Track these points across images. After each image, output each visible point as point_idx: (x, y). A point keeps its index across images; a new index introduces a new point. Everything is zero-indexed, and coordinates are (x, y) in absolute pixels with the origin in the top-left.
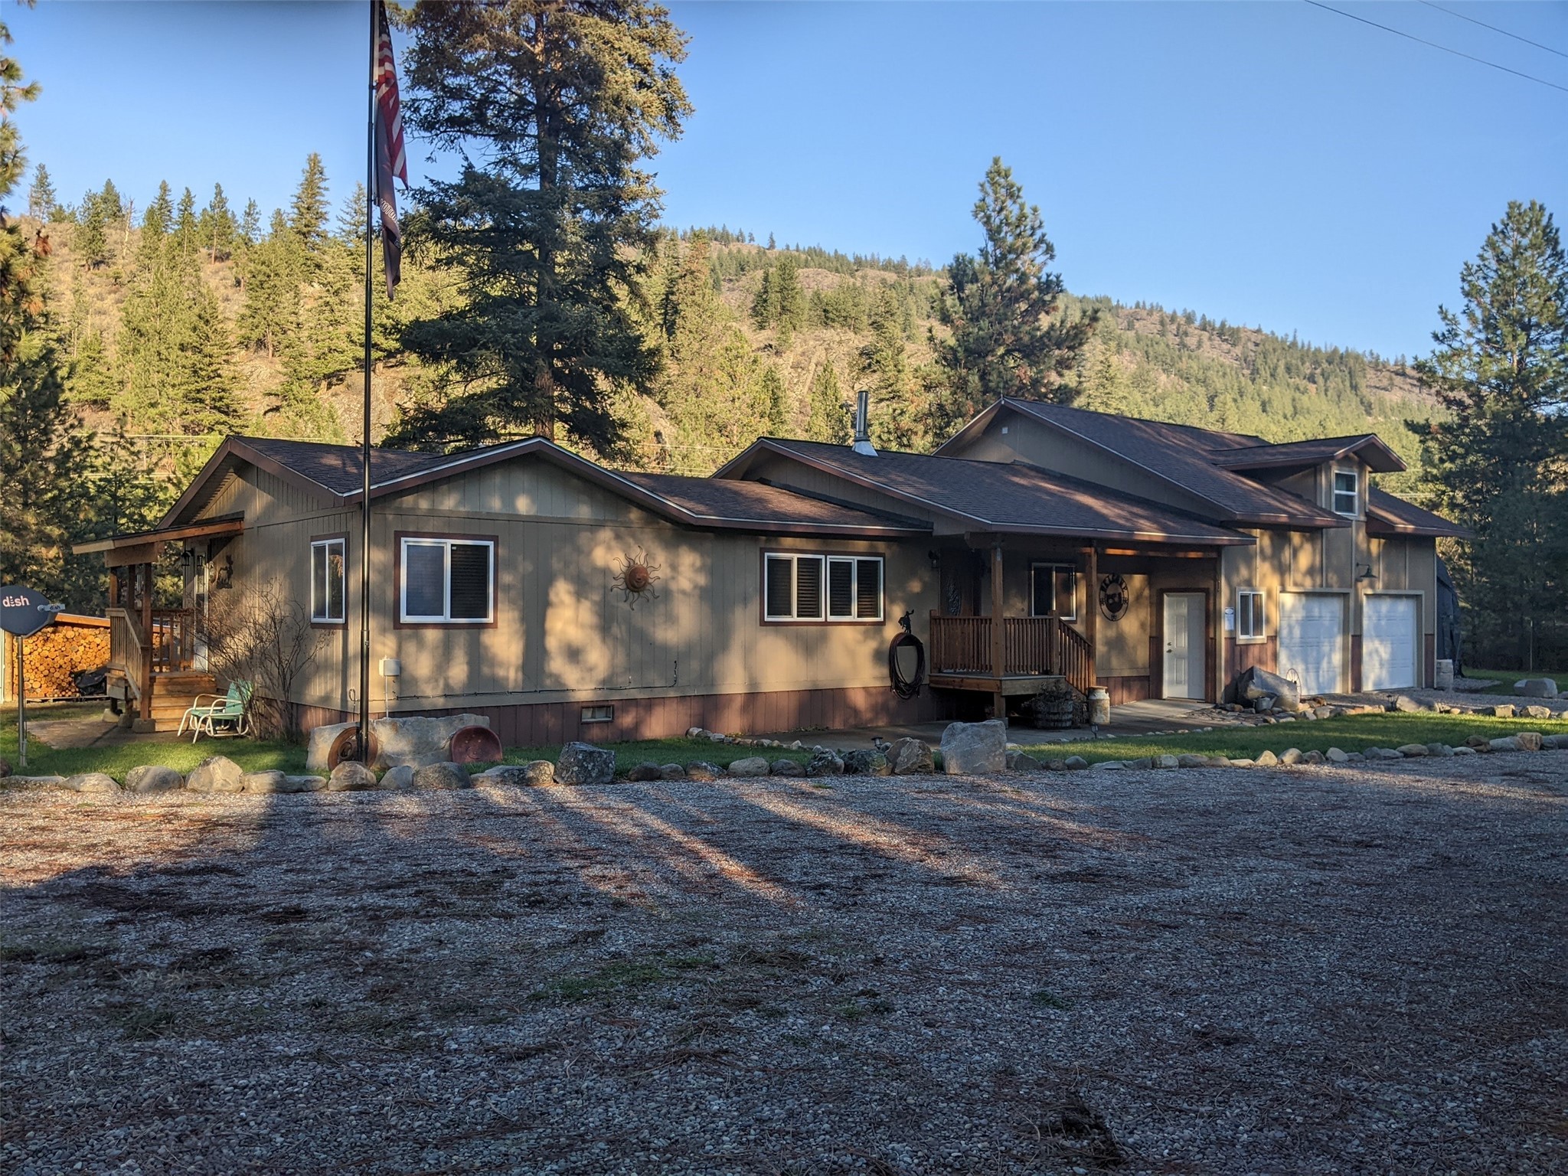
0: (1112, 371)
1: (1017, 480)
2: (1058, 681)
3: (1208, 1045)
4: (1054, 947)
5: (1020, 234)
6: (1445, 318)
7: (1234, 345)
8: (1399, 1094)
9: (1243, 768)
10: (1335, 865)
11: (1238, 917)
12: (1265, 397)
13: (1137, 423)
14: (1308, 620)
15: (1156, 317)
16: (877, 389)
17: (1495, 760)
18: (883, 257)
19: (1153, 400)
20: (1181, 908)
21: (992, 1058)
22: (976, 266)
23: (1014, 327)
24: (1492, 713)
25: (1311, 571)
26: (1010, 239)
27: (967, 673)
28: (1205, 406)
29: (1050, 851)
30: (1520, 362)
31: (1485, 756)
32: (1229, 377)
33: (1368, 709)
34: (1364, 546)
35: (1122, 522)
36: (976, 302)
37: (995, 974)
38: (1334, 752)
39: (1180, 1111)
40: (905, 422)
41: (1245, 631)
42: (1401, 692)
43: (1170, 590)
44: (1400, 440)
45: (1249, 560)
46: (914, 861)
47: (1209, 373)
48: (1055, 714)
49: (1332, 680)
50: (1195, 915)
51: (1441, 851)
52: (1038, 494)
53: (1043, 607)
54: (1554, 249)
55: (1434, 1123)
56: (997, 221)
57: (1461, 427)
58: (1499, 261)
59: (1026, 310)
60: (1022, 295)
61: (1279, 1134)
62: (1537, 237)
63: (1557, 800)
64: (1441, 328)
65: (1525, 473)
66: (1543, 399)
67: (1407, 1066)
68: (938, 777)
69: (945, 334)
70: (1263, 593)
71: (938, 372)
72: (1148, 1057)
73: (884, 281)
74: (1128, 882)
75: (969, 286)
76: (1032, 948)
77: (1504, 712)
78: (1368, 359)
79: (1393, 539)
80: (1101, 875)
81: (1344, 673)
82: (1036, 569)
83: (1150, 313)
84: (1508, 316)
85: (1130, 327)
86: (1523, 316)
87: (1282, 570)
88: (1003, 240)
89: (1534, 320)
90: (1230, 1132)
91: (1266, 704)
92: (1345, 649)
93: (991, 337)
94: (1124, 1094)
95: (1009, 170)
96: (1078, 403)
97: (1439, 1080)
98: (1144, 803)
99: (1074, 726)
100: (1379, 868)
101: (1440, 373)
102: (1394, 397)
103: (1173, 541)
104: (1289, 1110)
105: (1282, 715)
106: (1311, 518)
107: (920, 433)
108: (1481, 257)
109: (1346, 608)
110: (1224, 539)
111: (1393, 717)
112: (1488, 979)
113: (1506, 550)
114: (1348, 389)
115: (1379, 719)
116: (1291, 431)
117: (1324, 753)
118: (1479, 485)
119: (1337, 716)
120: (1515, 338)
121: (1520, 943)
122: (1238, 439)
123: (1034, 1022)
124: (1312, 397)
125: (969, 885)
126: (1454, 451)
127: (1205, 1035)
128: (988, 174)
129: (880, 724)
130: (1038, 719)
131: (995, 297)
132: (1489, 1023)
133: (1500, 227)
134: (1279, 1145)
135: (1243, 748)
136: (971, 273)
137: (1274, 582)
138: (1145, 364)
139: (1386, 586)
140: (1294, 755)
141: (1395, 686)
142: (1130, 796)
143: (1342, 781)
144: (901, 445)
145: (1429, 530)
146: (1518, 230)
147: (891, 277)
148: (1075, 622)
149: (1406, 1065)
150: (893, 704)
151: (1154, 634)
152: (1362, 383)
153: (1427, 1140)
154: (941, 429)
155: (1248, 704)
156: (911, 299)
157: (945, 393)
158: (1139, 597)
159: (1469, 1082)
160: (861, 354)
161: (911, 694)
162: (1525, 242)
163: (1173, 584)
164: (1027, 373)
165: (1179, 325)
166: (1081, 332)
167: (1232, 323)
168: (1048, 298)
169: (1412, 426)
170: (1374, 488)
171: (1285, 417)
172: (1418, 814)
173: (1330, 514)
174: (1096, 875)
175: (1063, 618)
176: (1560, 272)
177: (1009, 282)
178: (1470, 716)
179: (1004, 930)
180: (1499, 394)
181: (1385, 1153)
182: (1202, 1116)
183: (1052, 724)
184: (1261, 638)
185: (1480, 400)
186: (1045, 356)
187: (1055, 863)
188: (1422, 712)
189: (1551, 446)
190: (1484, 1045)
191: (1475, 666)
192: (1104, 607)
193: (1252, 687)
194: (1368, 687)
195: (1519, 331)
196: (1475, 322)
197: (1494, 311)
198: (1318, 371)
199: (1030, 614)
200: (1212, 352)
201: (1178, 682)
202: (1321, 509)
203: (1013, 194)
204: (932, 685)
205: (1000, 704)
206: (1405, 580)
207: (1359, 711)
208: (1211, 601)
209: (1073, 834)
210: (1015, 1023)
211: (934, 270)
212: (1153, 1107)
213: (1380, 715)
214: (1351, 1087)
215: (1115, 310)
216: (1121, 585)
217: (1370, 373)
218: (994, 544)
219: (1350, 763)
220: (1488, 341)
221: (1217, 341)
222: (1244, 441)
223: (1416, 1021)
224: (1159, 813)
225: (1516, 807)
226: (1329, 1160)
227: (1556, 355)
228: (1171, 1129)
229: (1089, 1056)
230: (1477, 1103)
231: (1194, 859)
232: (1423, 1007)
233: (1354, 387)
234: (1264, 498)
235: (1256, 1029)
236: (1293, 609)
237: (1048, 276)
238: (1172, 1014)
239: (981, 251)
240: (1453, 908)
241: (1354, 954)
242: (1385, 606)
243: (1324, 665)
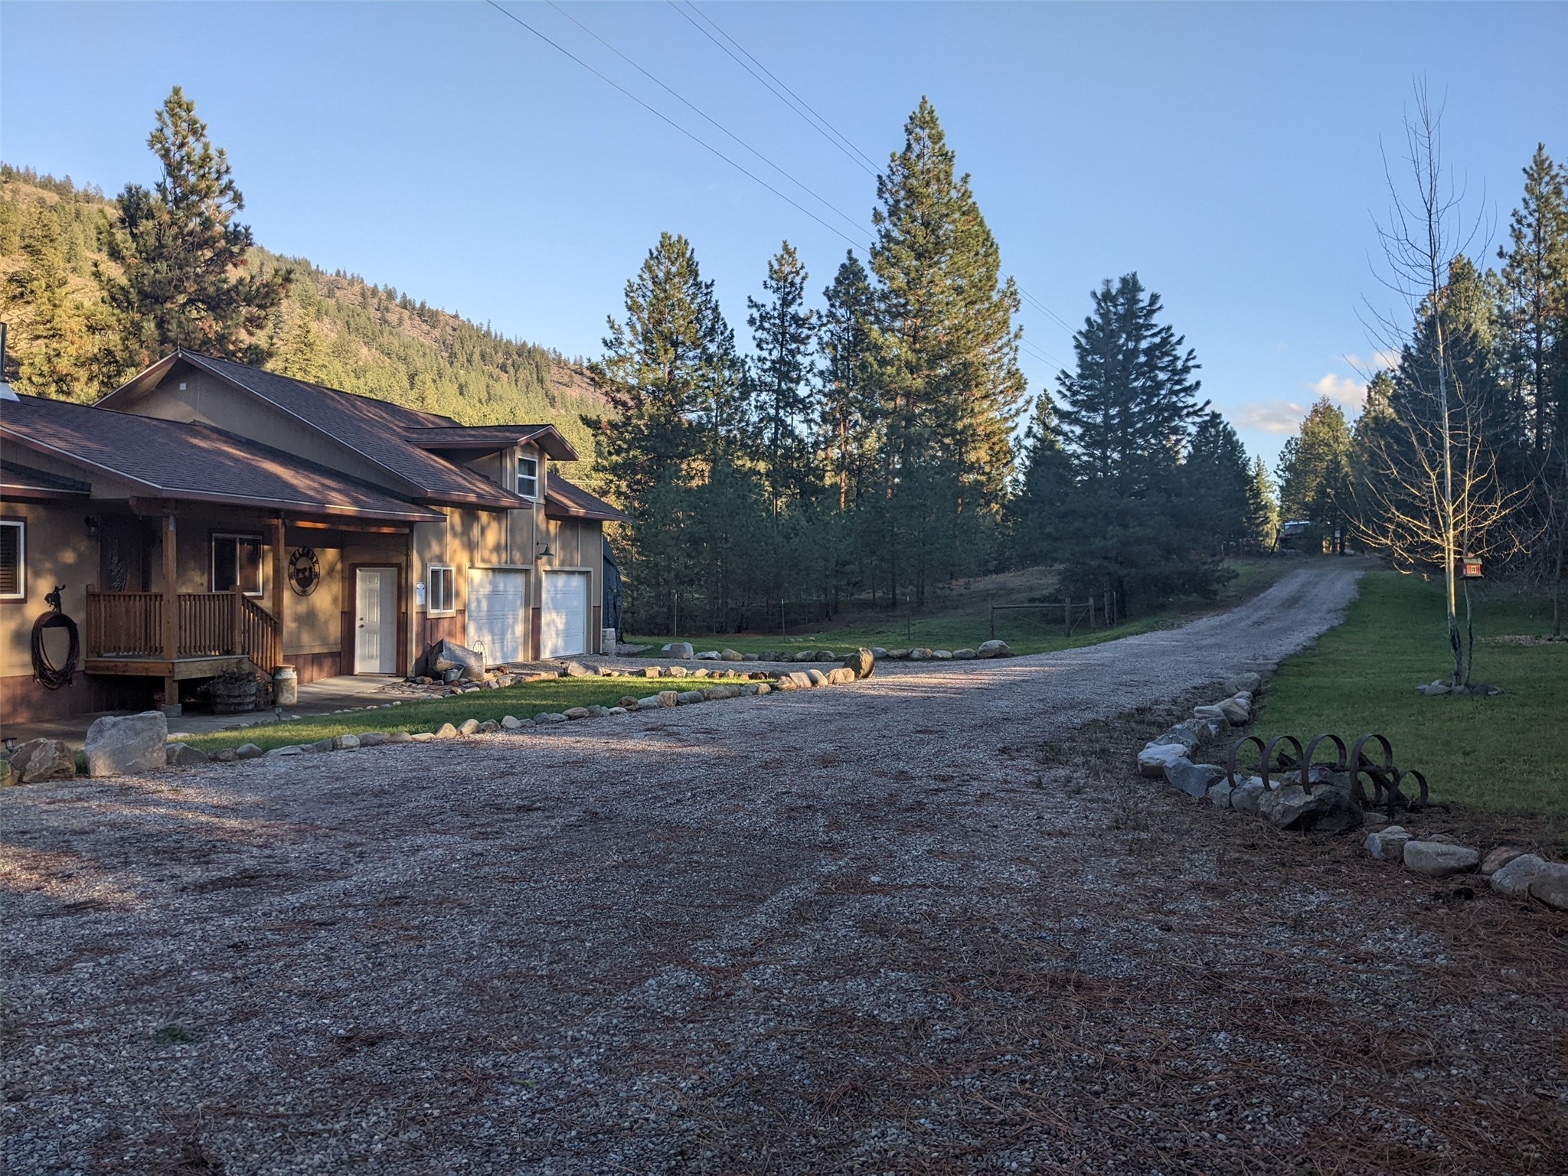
0: (310, 337)
1: (196, 441)
2: (240, 661)
3: (350, 1050)
4: (192, 970)
5: (203, 176)
6: (612, 327)
7: (433, 327)
8: (532, 1062)
9: (424, 742)
10: (497, 833)
11: (398, 902)
12: (462, 380)
13: (330, 393)
14: (494, 594)
15: (357, 288)
16: (31, 324)
17: (641, 717)
18: (41, 172)
19: (354, 371)
20: (341, 901)
21: (94, 1123)
22: (152, 202)
23: (197, 275)
24: (643, 674)
25: (497, 548)
26: (192, 179)
27: (133, 656)
28: (406, 384)
29: (202, 857)
30: (670, 373)
31: (634, 714)
32: (428, 358)
33: (544, 676)
34: (543, 526)
35: (312, 493)
36: (152, 241)
37: (113, 1016)
38: (509, 720)
39: (313, 1134)
40: (64, 365)
41: (436, 605)
42: (571, 658)
43: (362, 565)
44: (579, 433)
45: (440, 536)
46: (28, 890)
47: (410, 352)
48: (236, 697)
49: (515, 650)
50: (355, 906)
51: (591, 807)
52: (222, 459)
53: (225, 580)
54: (695, 279)
55: (560, 1084)
56: (178, 157)
57: (625, 425)
58: (654, 283)
59: (211, 259)
60: (206, 242)
61: (414, 1135)
62: (682, 267)
63: (685, 750)
64: (610, 336)
65: (673, 468)
66: (687, 407)
67: (543, 1030)
68: (79, 781)
69: (114, 271)
70: (453, 569)
71: (105, 313)
72: (284, 1079)
73: (42, 202)
74: (289, 880)
75: (144, 221)
76: (164, 976)
77: (652, 672)
78: (552, 356)
79: (569, 522)
80: (258, 877)
81: (525, 643)
82: (216, 540)
83: (351, 283)
84: (661, 333)
85: (330, 294)
86: (672, 333)
87: (471, 546)
88: (185, 178)
89: (681, 338)
90: (365, 1145)
91: (454, 675)
92: (526, 620)
93: (170, 283)
94: (252, 1128)
95: (192, 104)
96: (269, 366)
97: (569, 1039)
98: (318, 788)
99: (257, 709)
100: (536, 831)
101: (609, 375)
102: (574, 393)
103: (365, 516)
104: (427, 1105)
105: (468, 685)
106: (497, 498)
107: (83, 379)
108: (640, 277)
109: (527, 583)
110: (416, 515)
111: (564, 682)
112: (618, 928)
113: (658, 533)
114: (535, 382)
115: (553, 684)
116: (485, 416)
117: (500, 721)
118: (639, 477)
119: (518, 684)
120: (666, 351)
121: (647, 888)
122: (431, 418)
123: (155, 1065)
124: (504, 386)
125: (96, 910)
126: (619, 446)
127: (348, 1039)
128: (167, 103)
129: (19, 720)
130: (216, 704)
131: (175, 239)
132: (616, 970)
133: (655, 253)
134: (414, 1146)
135: (426, 722)
136: (146, 207)
137: (463, 558)
138: (346, 335)
139: (562, 564)
140: (472, 726)
141: (568, 654)
142: (303, 782)
143: (512, 747)
144: (60, 391)
145: (596, 515)
146: (669, 258)
147: (52, 198)
148: (261, 598)
149: (541, 1028)
150: (37, 695)
151: (346, 610)
152: (547, 377)
153: (553, 1104)
154: (109, 377)
155: (438, 676)
156: (76, 227)
157: (114, 339)
158: (331, 571)
159: (594, 1035)
160: (10, 280)
161: (61, 685)
162: (674, 269)
163: (366, 558)
164: (212, 326)
165: (380, 299)
166: (273, 291)
167: (433, 305)
168: (235, 249)
169: (586, 421)
170: (553, 474)
171: (480, 402)
172: (575, 774)
173: (514, 495)
174: (252, 878)
175: (247, 594)
176: (699, 300)
177: (191, 225)
178: (627, 678)
179: (132, 961)
180: (655, 399)
181: (514, 1129)
182: (336, 1134)
183: (232, 708)
184: (451, 612)
185: (640, 403)
186: (233, 311)
187: (208, 870)
188: (590, 676)
189: (693, 447)
190: (610, 994)
191: (633, 633)
192: (294, 582)
193: (441, 659)
194: (546, 655)
195: (669, 346)
196: (636, 334)
197: (651, 326)
198: (510, 362)
199: (210, 590)
200: (412, 331)
201: (371, 657)
202: (506, 491)
203: (196, 130)
204: (88, 672)
205: (172, 691)
206: (578, 558)
207: (536, 678)
208: (404, 576)
209: (233, 832)
210: (131, 1071)
211: (107, 198)
212: (283, 1137)
213: (553, 681)
214: (489, 1065)
215: (315, 275)
216: (312, 559)
217: (554, 369)
218: (166, 511)
219: (522, 730)
220: (646, 352)
221: (417, 321)
222: (437, 420)
223: (555, 981)
224: (332, 798)
225: (654, 759)
226: (460, 1150)
227: (696, 371)
228: (300, 1158)
229: (216, 1093)
230: (599, 1054)
231: (361, 844)
232: (562, 966)
233: (541, 381)
234: (455, 477)
235: (402, 1021)
236: (481, 585)
237: (236, 226)
238: (316, 1024)
239: (159, 186)
240: (596, 861)
241: (505, 923)
242: (561, 581)
243: (509, 636)
